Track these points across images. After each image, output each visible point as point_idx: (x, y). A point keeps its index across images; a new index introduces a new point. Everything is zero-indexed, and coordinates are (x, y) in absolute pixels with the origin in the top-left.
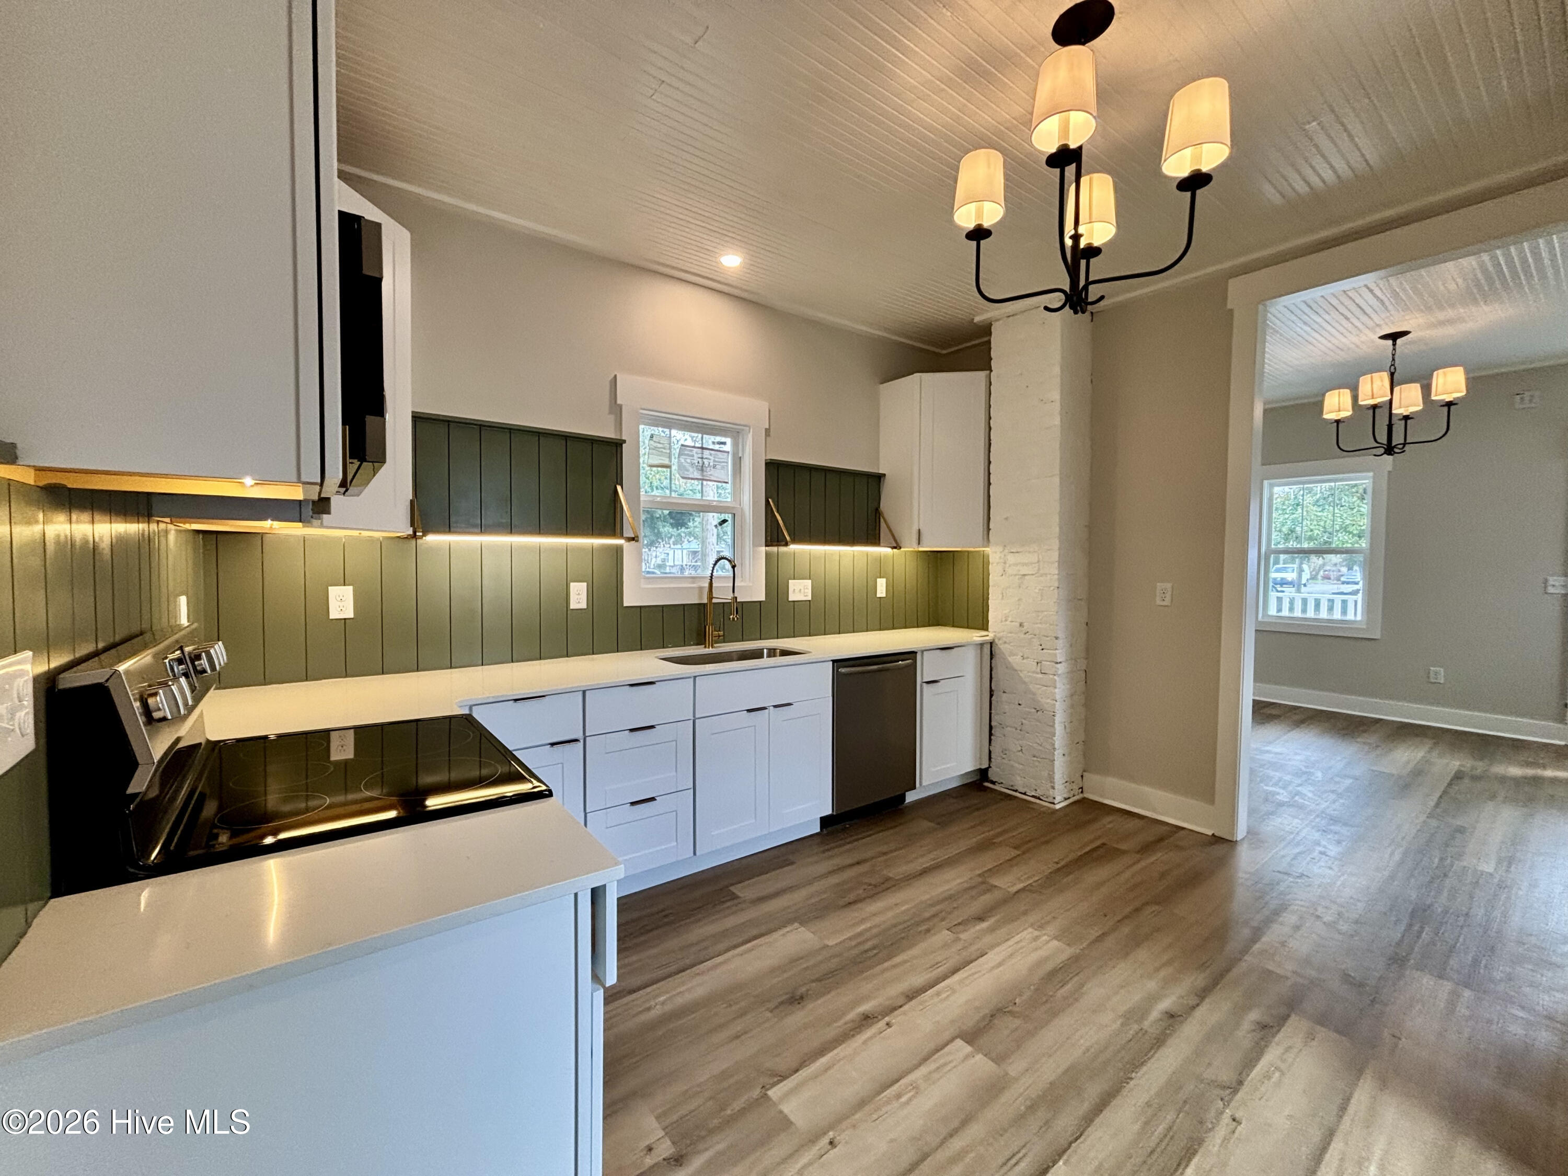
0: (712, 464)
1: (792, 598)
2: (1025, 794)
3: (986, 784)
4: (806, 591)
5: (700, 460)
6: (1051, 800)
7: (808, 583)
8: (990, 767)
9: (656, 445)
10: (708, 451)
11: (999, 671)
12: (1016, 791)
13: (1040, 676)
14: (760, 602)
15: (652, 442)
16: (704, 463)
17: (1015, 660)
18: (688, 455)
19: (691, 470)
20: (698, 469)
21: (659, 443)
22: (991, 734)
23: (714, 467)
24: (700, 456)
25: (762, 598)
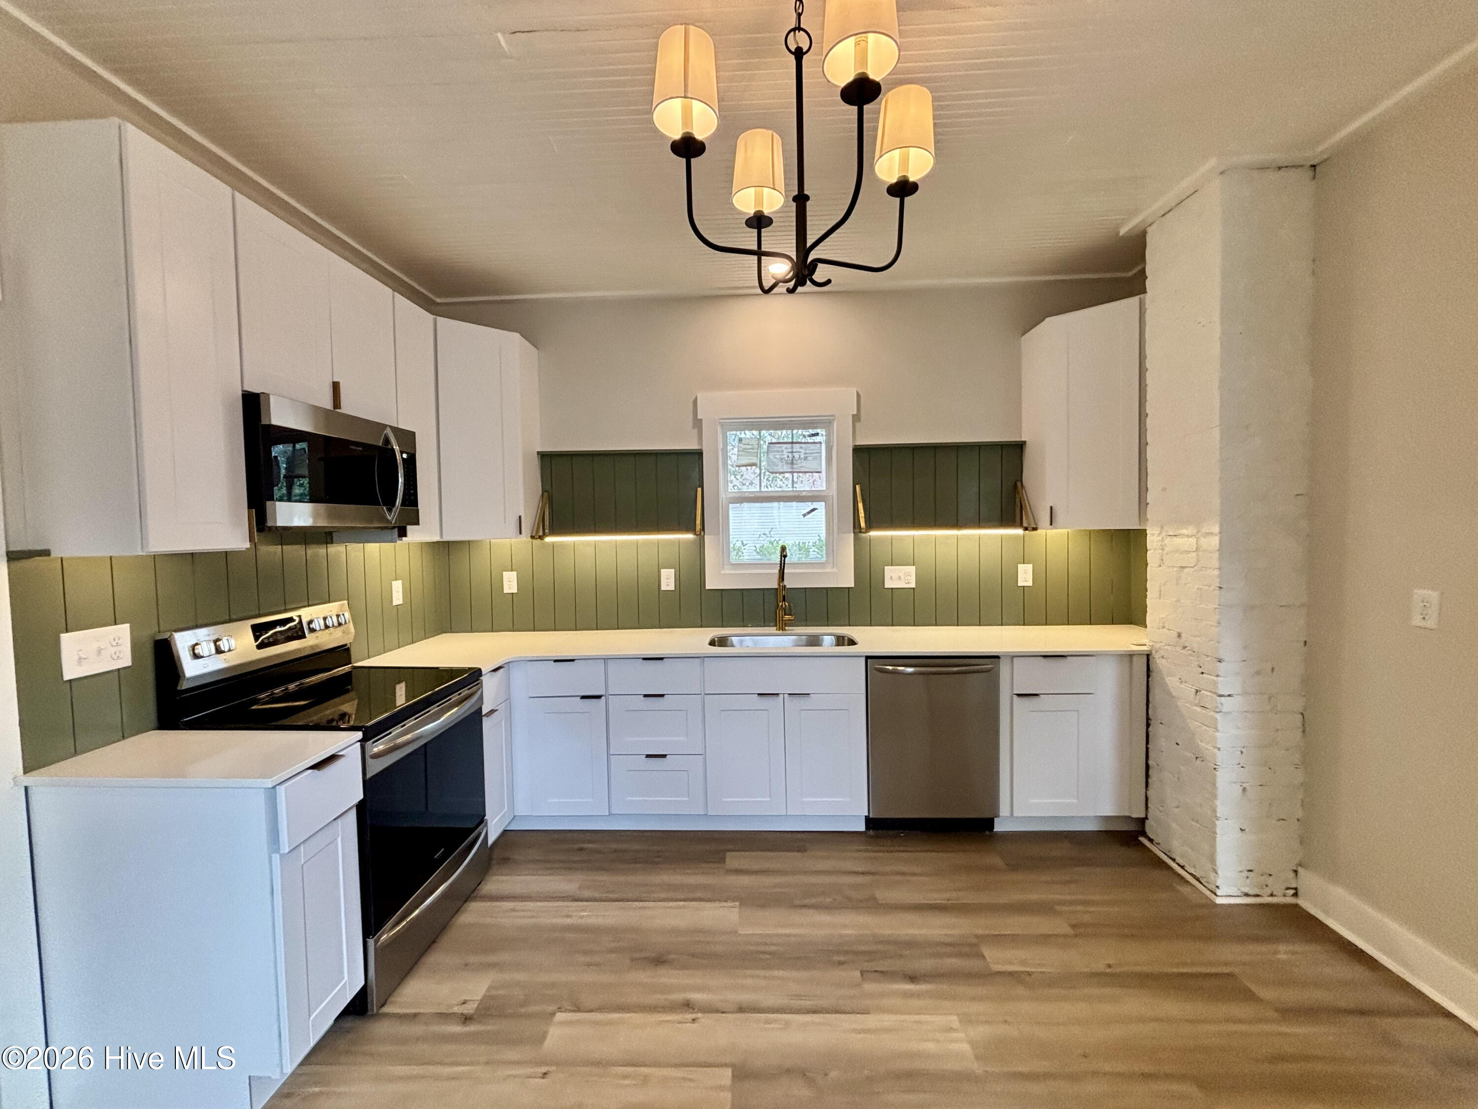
0: (802, 456)
1: (888, 584)
2: (1182, 867)
3: (1142, 839)
4: (908, 578)
5: (790, 455)
6: (1212, 887)
7: (912, 569)
8: (1146, 818)
9: (744, 447)
10: (798, 445)
11: (1157, 695)
12: (1174, 860)
13: (1199, 709)
14: (849, 588)
15: (741, 445)
16: (794, 457)
17: (1172, 682)
18: (778, 451)
19: (780, 464)
20: (787, 463)
21: (749, 445)
22: (1147, 776)
23: (806, 459)
24: (790, 450)
25: (852, 584)
